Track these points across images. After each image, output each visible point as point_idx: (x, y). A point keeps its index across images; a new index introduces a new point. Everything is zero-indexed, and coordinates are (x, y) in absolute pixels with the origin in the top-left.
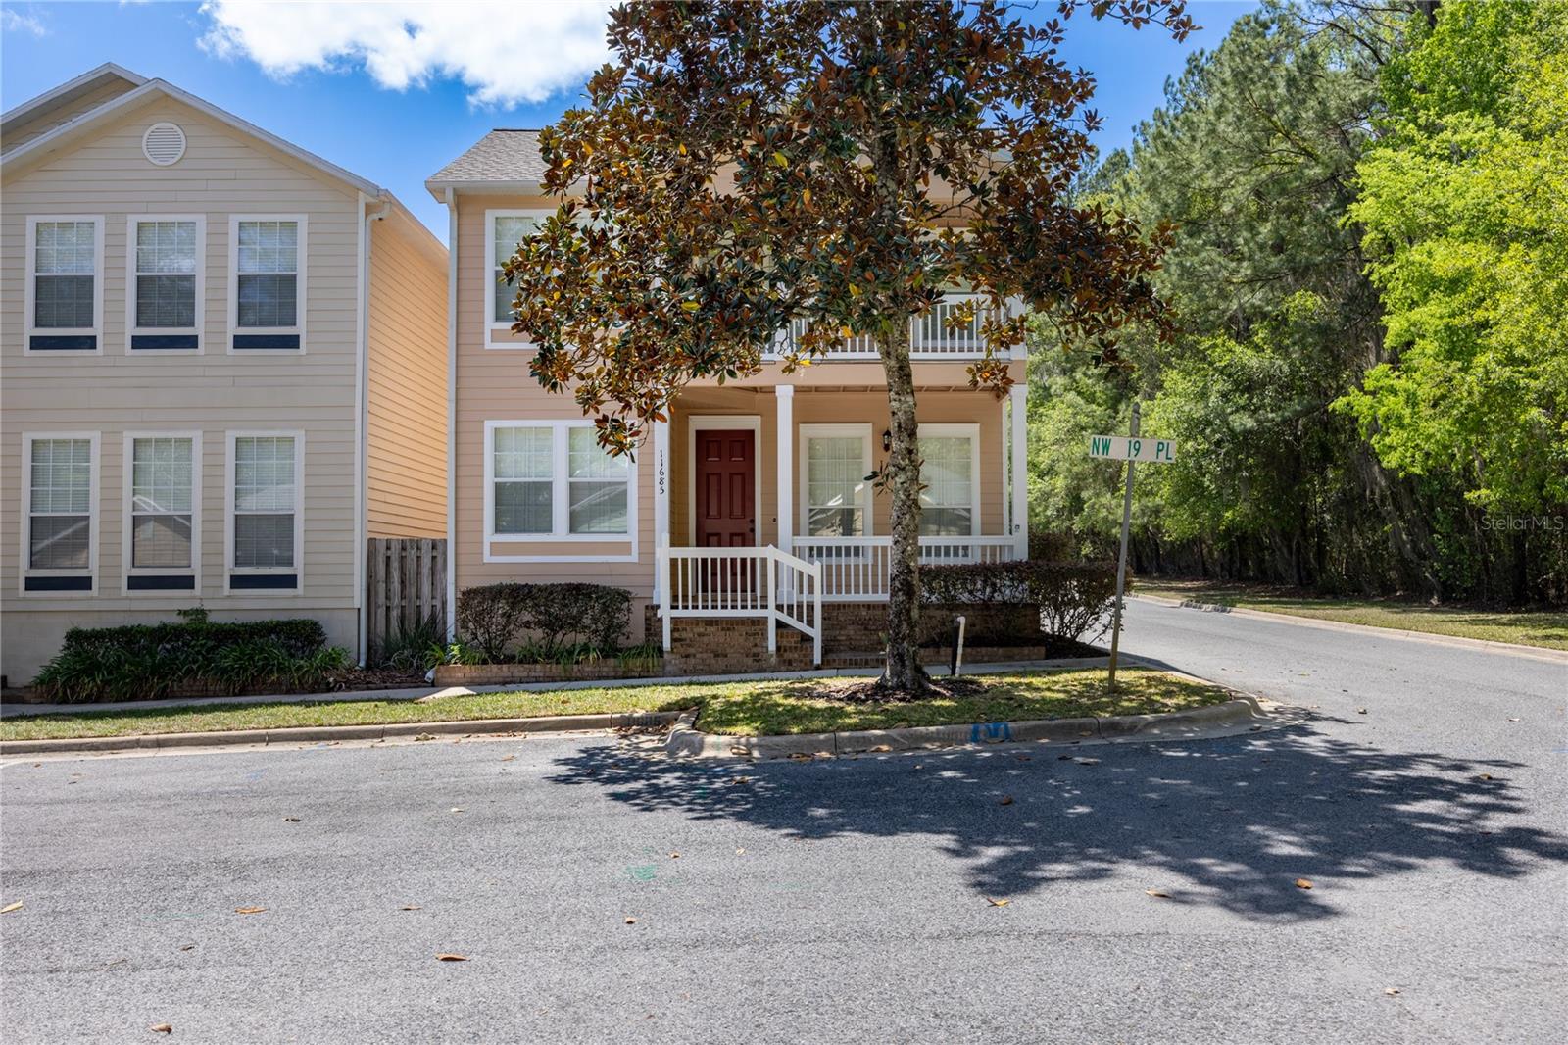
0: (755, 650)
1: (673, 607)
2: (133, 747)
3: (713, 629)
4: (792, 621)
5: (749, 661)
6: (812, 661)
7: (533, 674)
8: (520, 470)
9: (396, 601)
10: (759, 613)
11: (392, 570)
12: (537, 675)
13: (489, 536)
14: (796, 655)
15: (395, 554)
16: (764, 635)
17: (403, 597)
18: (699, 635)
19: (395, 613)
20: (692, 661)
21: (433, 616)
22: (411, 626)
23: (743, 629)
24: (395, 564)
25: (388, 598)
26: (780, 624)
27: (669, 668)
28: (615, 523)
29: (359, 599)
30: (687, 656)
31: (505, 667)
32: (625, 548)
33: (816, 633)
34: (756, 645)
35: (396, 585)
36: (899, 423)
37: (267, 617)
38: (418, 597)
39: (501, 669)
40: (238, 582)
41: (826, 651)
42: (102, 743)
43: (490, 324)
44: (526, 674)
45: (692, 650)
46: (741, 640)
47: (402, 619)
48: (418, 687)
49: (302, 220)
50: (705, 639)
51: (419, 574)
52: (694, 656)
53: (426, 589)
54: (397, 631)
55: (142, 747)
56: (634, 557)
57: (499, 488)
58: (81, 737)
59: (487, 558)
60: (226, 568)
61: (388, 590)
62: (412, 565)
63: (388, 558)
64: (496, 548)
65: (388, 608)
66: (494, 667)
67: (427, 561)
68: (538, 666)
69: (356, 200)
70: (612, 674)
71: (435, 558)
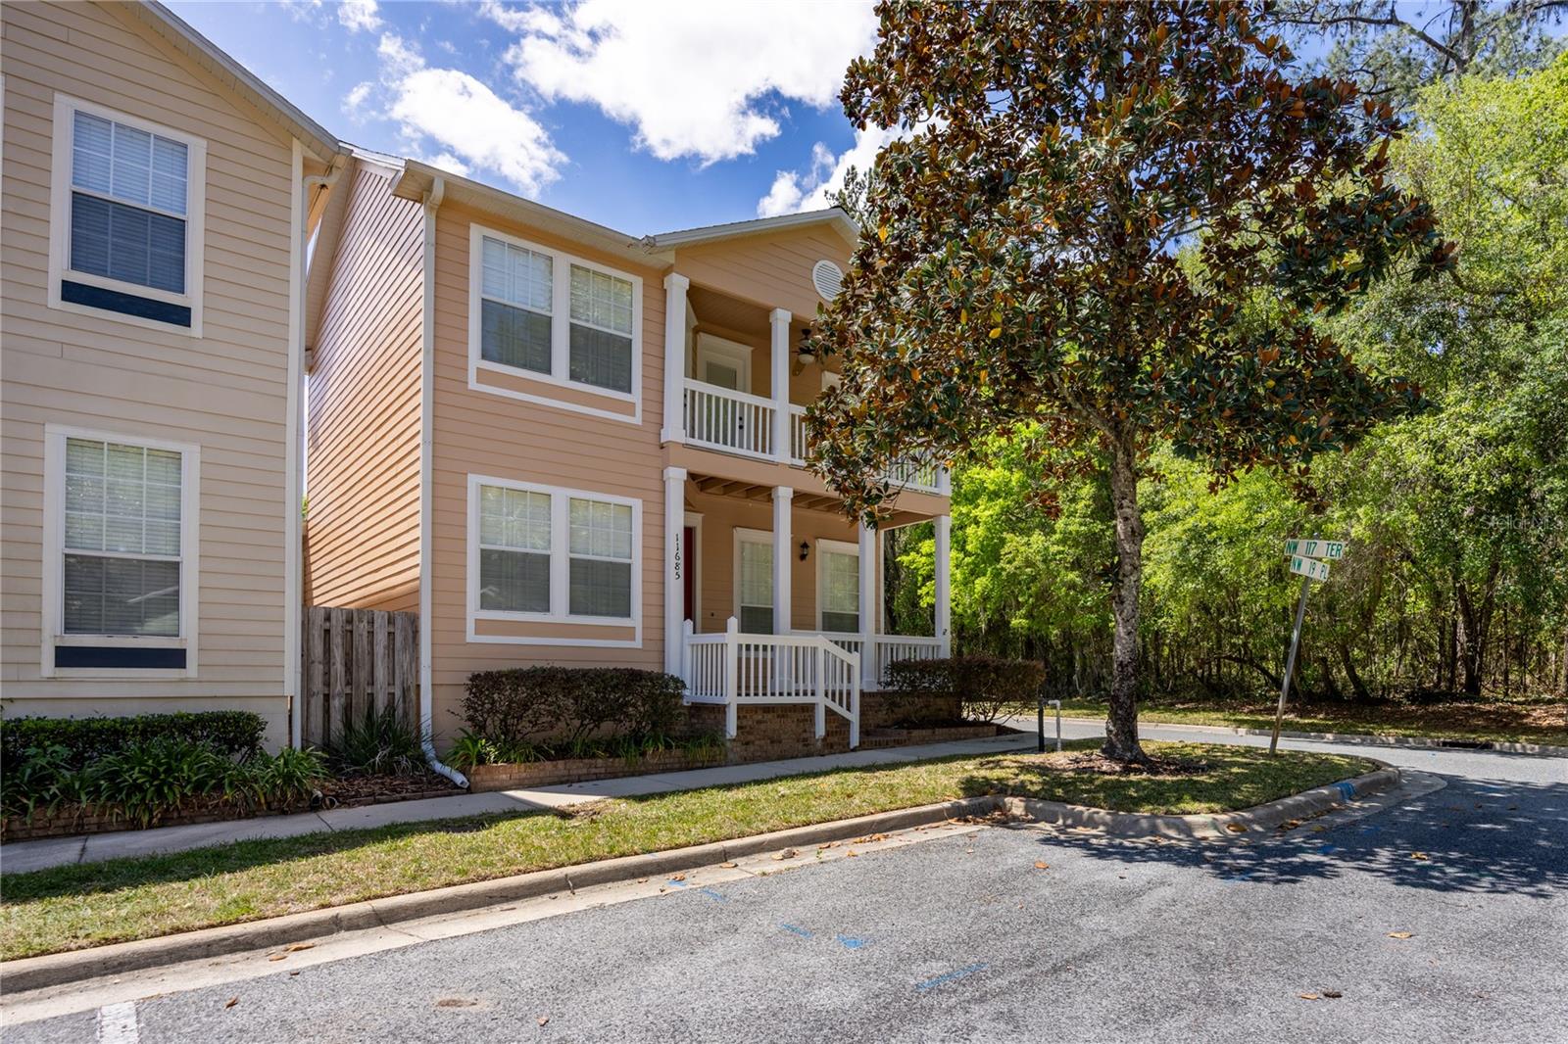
0: (805, 735)
1: (739, 695)
3: (770, 716)
4: (835, 707)
5: (800, 746)
6: (849, 744)
7: (593, 770)
8: (515, 537)
9: (338, 687)
10: (809, 699)
11: (333, 647)
12: (597, 771)
13: (473, 611)
14: (836, 739)
15: (337, 625)
16: (812, 721)
17: (349, 683)
18: (759, 722)
19: (337, 704)
20: (751, 748)
21: (391, 707)
22: (359, 724)
23: (796, 716)
24: (337, 640)
25: (327, 684)
26: (829, 712)
27: (731, 756)
29: (292, 685)
30: (747, 744)
31: (561, 764)
32: (629, 633)
33: (854, 717)
34: (805, 731)
35: (338, 667)
38: (372, 683)
39: (555, 766)
40: (67, 657)
41: (865, 732)
43: (475, 361)
44: (585, 771)
45: (751, 738)
46: (794, 726)
47: (348, 709)
48: (450, 795)
49: (198, 148)
50: (763, 726)
51: (372, 653)
52: (753, 742)
53: (381, 673)
54: (340, 726)
56: (638, 644)
57: (485, 555)
59: (471, 637)
60: (47, 634)
61: (327, 673)
62: (361, 642)
63: (327, 632)
64: (482, 626)
65: (327, 698)
66: (548, 765)
67: (381, 638)
68: (600, 761)
69: (291, 150)
70: (677, 766)
71: (391, 635)
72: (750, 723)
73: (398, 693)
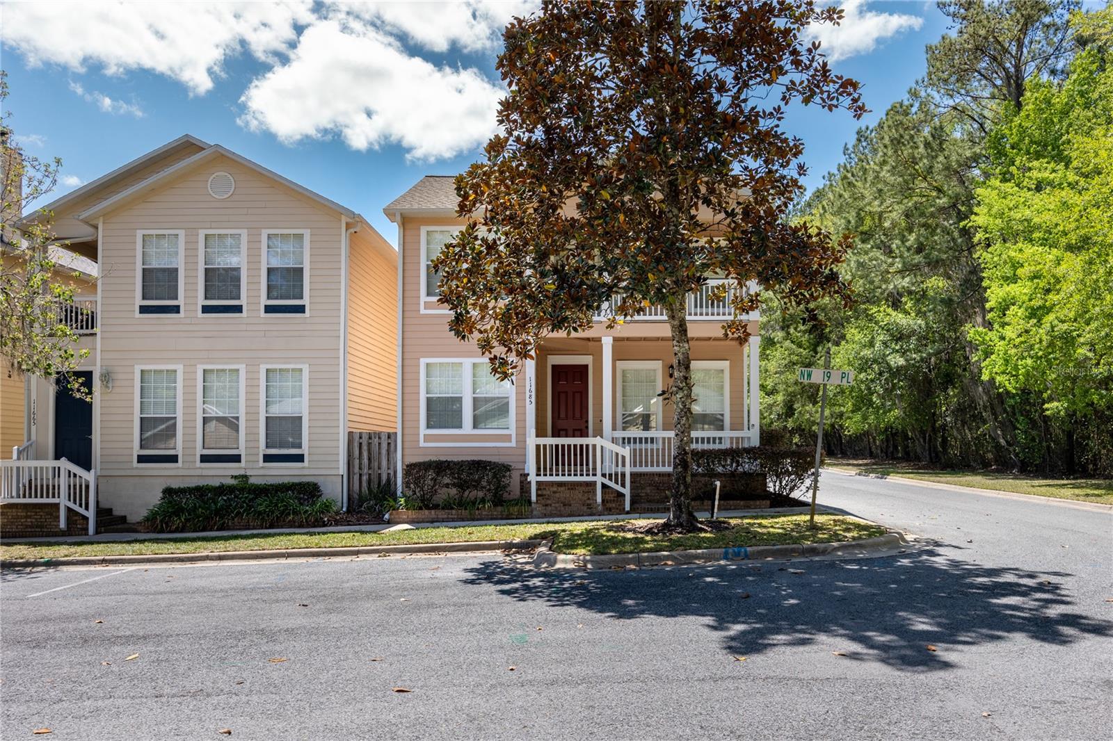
0: (588, 502)
1: (537, 475)
2: (204, 560)
3: (563, 489)
4: (612, 484)
5: (585, 508)
6: (624, 509)
7: (450, 516)
8: (443, 389)
9: (365, 470)
10: (590, 479)
11: (363, 451)
12: (453, 517)
13: (423, 430)
14: (614, 505)
15: (365, 441)
16: (594, 492)
17: (370, 468)
18: (554, 492)
19: (365, 478)
20: (549, 508)
21: (389, 480)
22: (375, 486)
23: (582, 489)
24: (365, 448)
25: (360, 468)
26: (604, 486)
27: (535, 513)
28: (501, 422)
29: (342, 470)
30: (546, 505)
31: (433, 512)
32: (508, 438)
33: (627, 491)
34: (589, 499)
35: (365, 461)
36: (679, 360)
37: (286, 480)
38: (379, 468)
39: (430, 513)
40: (268, 458)
41: (633, 502)
42: (186, 557)
43: (423, 298)
44: (446, 516)
45: (549, 502)
46: (580, 496)
47: (369, 481)
48: (379, 524)
49: (307, 233)
50: (557, 495)
51: (380, 453)
52: (551, 505)
53: (384, 463)
54: (366, 489)
55: (210, 560)
56: (513, 444)
57: (429, 400)
58: (172, 553)
59: (422, 444)
60: (261, 449)
61: (360, 464)
62: (375, 448)
63: (361, 444)
64: (428, 438)
65: (360, 475)
66: (427, 512)
67: (384, 446)
68: (454, 512)
69: (341, 220)
70: (500, 516)
71: (389, 444)
72: (548, 492)
73: (392, 473)
